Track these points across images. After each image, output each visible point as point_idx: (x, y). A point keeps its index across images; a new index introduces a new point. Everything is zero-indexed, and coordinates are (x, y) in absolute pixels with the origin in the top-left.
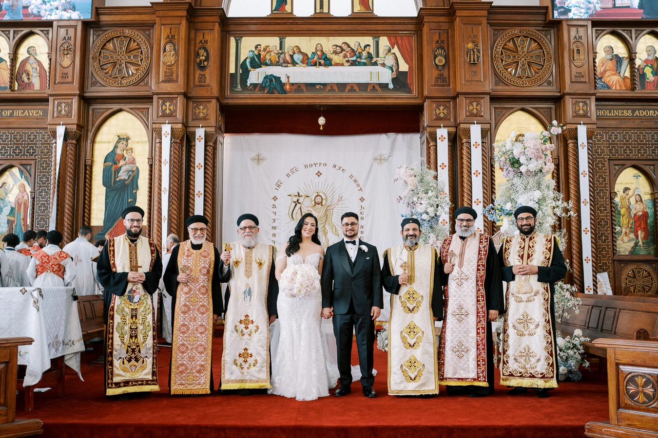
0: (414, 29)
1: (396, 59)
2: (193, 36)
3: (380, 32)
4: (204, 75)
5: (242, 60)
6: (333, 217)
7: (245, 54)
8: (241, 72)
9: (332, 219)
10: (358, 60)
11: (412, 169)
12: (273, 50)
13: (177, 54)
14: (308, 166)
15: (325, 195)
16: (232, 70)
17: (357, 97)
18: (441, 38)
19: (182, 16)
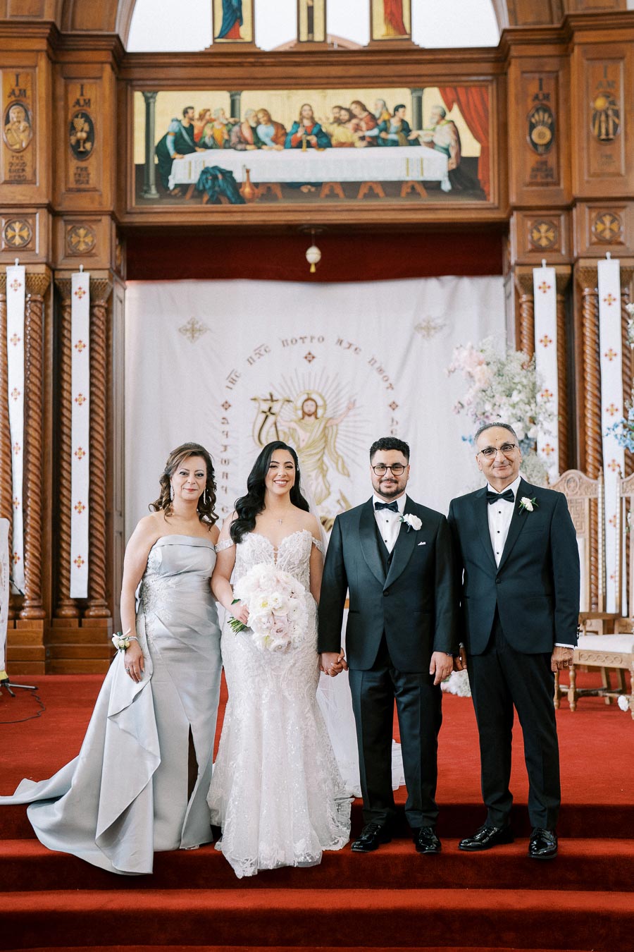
0: (491, 71)
1: (456, 133)
2: (60, 90)
3: (425, 79)
4: (86, 168)
5: (157, 139)
6: (338, 440)
7: (164, 127)
8: (156, 161)
9: (337, 445)
10: (383, 135)
11: (482, 351)
12: (218, 118)
13: (31, 128)
14: (289, 342)
15: (323, 398)
16: (139, 157)
17: (382, 208)
18: (544, 87)
19: (38, 51)
